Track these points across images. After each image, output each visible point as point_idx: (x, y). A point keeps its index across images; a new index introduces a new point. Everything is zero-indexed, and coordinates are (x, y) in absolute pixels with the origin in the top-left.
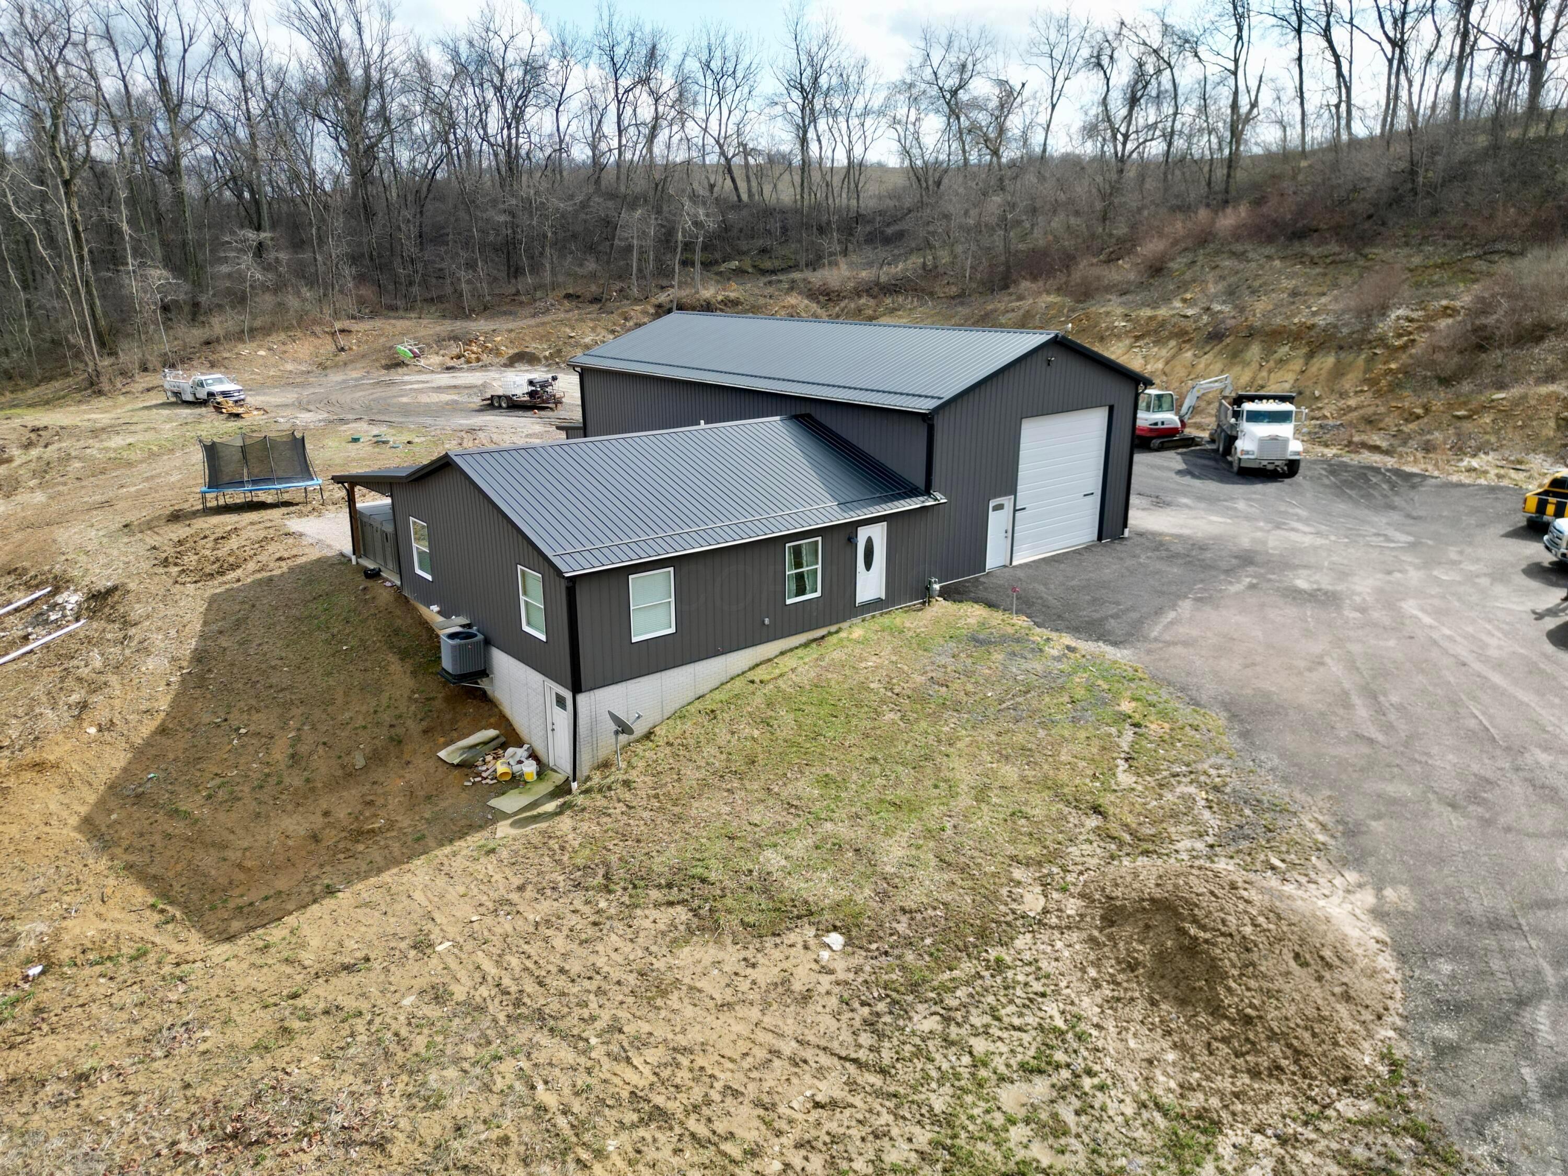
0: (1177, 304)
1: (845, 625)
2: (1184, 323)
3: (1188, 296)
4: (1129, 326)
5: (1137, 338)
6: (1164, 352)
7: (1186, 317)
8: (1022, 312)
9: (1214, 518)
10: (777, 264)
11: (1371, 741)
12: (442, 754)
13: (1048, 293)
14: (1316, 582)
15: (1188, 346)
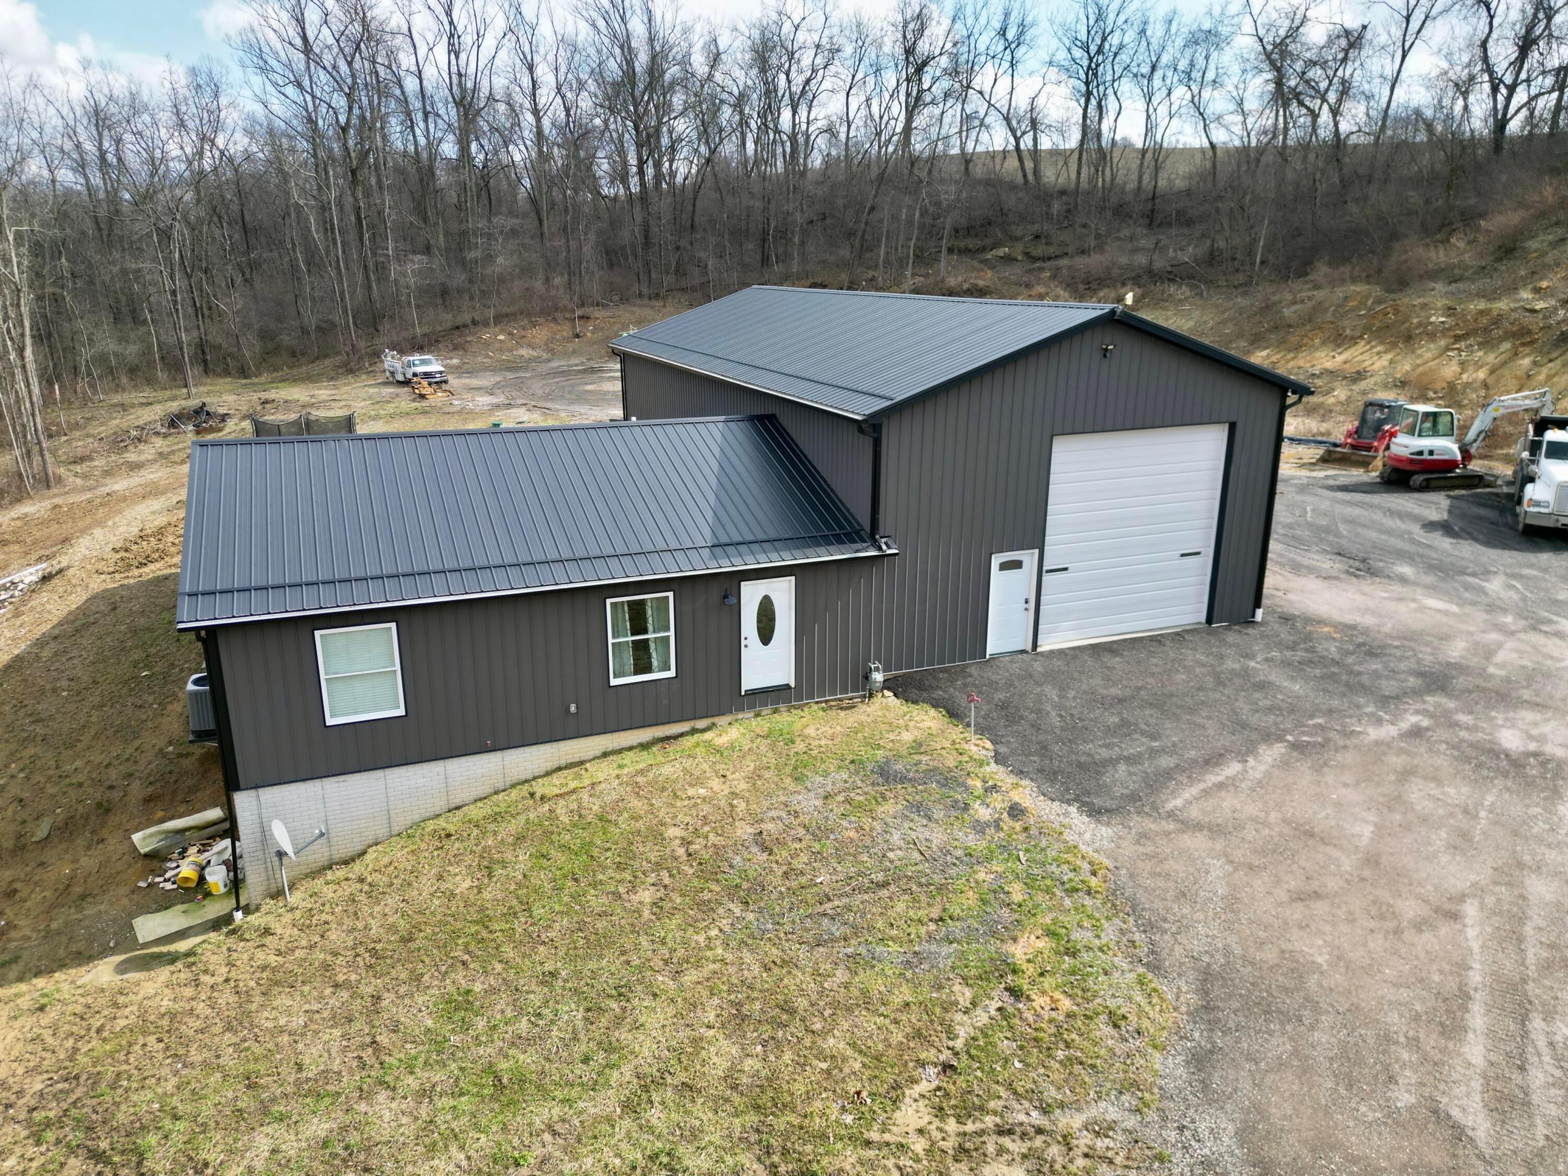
0: (1526, 294)
1: (722, 721)
2: (1528, 319)
3: (1544, 284)
4: (1450, 321)
5: (1458, 338)
6: (1491, 358)
7: (1534, 311)
8: (1310, 304)
9: (1433, 603)
10: (1051, 250)
11: (1459, 1133)
12: (136, 837)
13: (1354, 281)
14: (1542, 739)
15: (1527, 350)
